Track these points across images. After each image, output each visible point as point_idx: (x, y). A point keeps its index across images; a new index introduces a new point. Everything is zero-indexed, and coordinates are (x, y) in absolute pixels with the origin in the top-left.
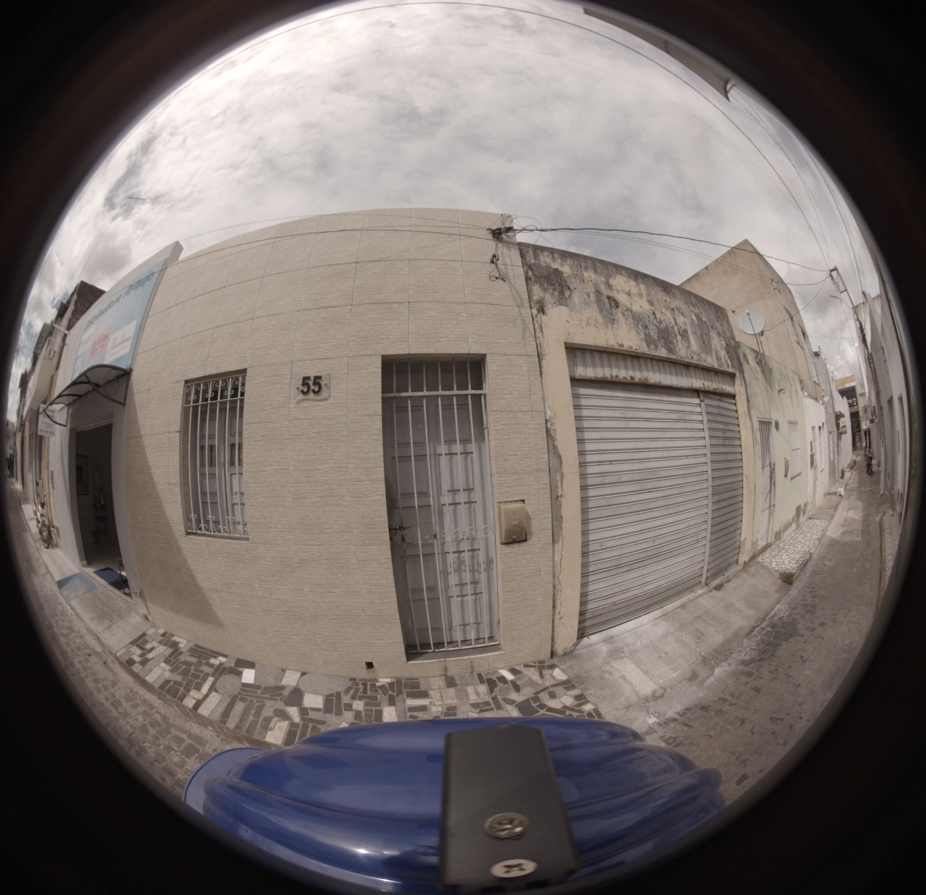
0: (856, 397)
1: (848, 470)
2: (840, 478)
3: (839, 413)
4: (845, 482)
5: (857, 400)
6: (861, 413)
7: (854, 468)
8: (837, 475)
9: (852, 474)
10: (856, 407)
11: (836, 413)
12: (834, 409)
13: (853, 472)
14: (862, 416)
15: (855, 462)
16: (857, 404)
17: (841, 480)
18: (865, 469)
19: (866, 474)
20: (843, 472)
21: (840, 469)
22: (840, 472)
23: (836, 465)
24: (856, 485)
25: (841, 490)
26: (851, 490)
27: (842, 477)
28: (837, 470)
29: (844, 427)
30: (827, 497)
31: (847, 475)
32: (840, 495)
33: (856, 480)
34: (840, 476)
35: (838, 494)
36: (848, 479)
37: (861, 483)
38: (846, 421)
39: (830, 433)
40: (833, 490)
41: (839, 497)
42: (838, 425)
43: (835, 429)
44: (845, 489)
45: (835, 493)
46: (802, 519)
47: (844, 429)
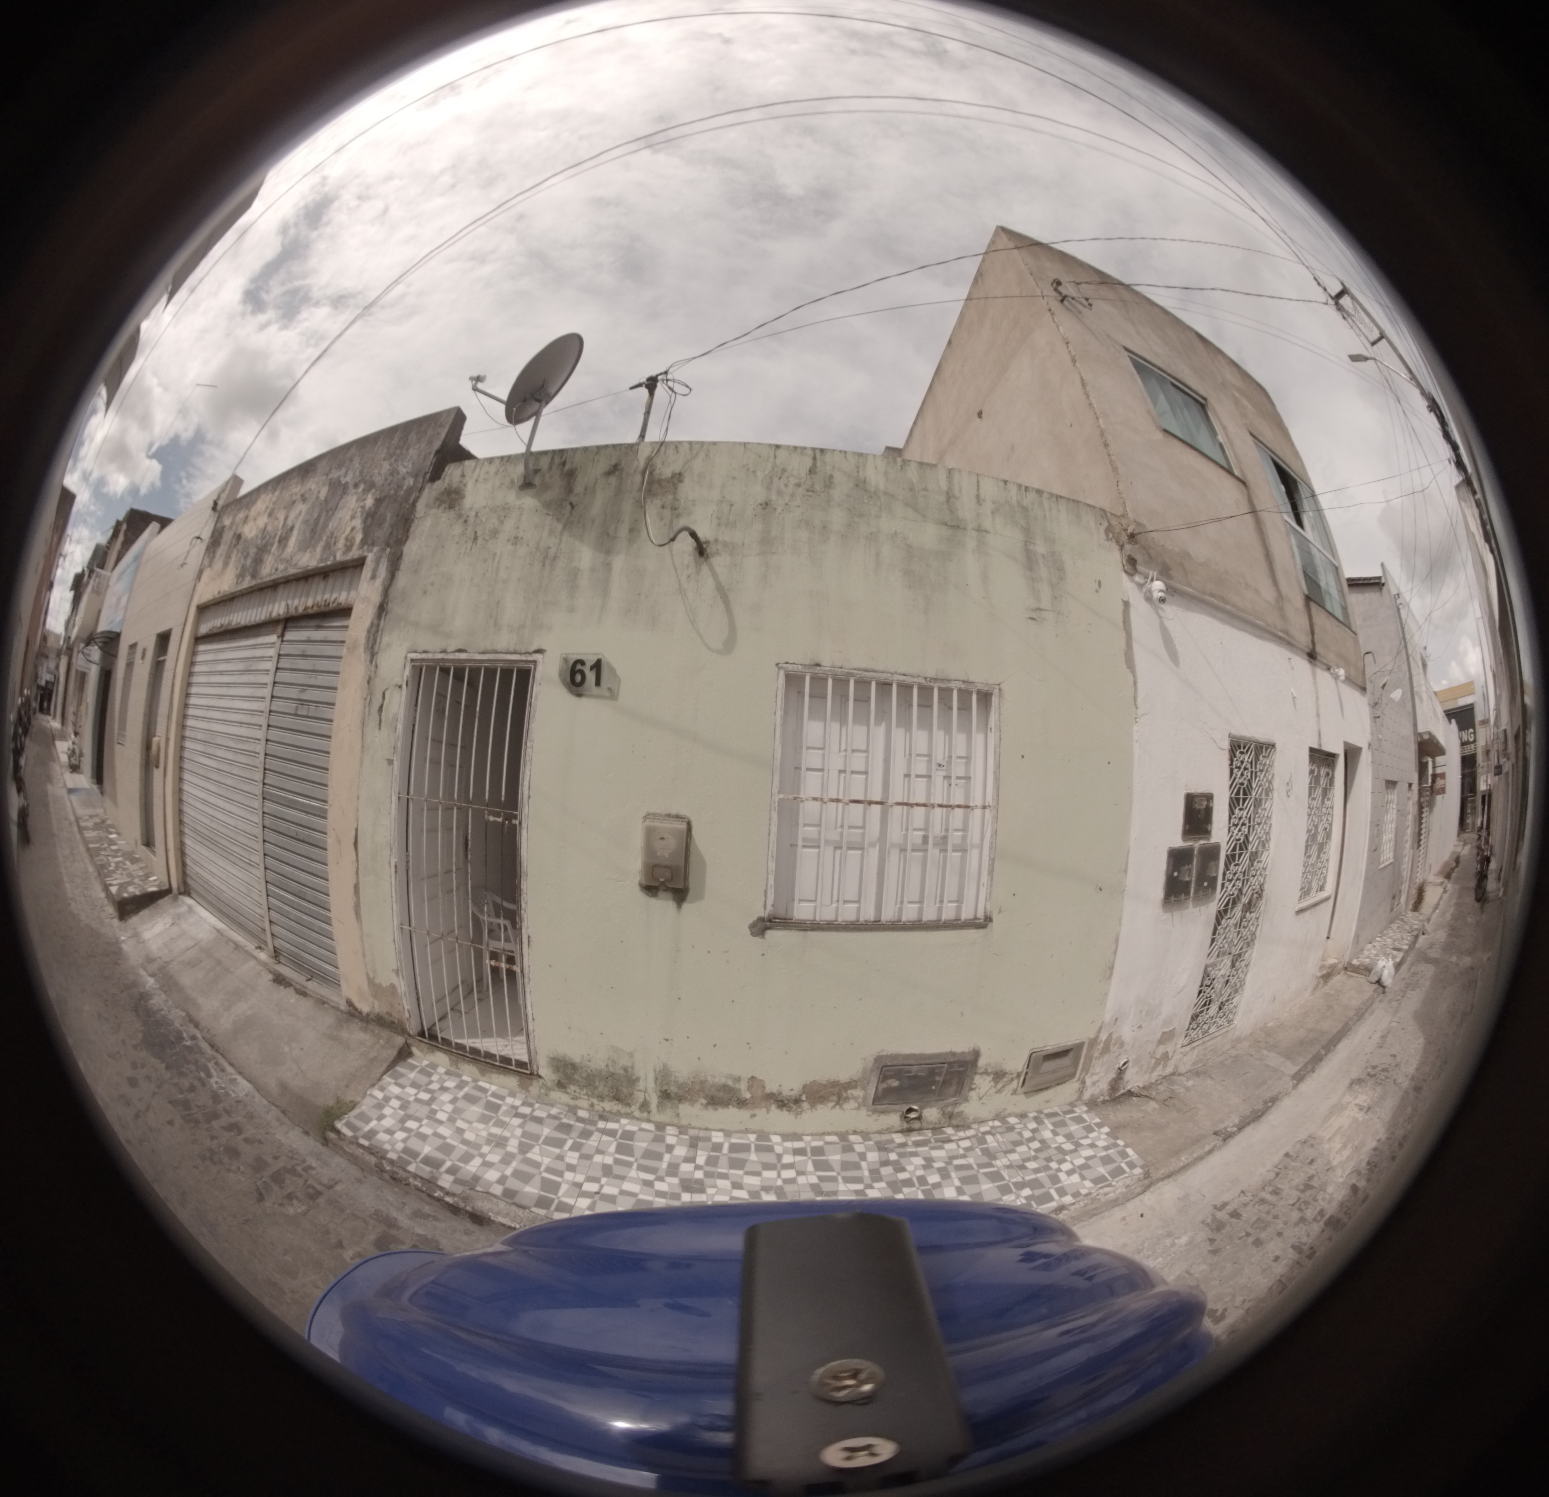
0: (1474, 728)
1: (1440, 879)
2: (1411, 907)
3: (1426, 737)
5: (1474, 733)
6: (1480, 759)
7: (1454, 875)
9: (1445, 891)
10: (1472, 745)
13: (1449, 886)
14: (1481, 765)
15: (1457, 860)
16: (1474, 741)
17: (1410, 914)
20: (1421, 892)
21: (1416, 879)
22: (1414, 892)
23: (1406, 873)
24: (1441, 936)
25: (1386, 967)
26: (1419, 959)
27: (1417, 906)
28: (1405, 887)
31: (1432, 895)
32: (1379, 982)
33: (1448, 916)
34: (1412, 902)
36: (1430, 910)
37: (1454, 930)
38: (1448, 764)
40: (1363, 955)
41: (1374, 988)
42: (1422, 768)
43: (1415, 778)
44: (1406, 954)
45: (1367, 970)
47: (1440, 783)
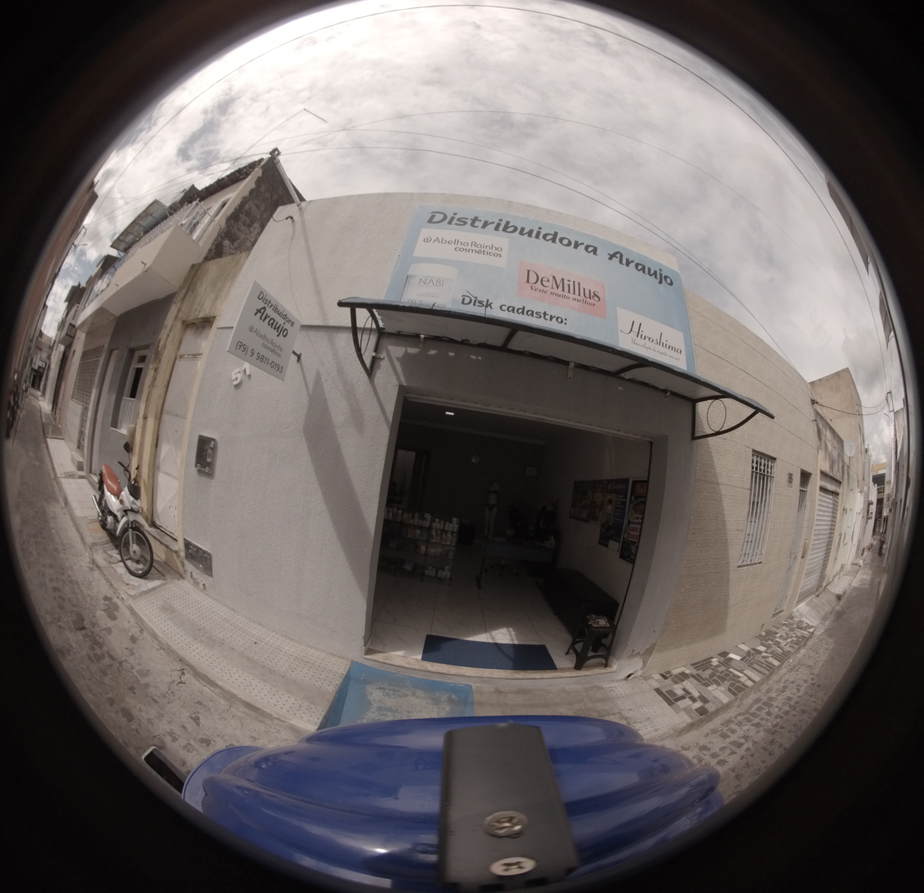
0: (884, 484)
2: (860, 555)
3: (870, 502)
4: (863, 558)
5: (884, 488)
6: (885, 501)
8: (859, 552)
9: (868, 554)
10: (882, 494)
11: (869, 501)
12: (868, 498)
13: (870, 553)
14: (885, 504)
17: (861, 556)
18: (878, 552)
19: (877, 555)
20: (864, 551)
21: (862, 547)
22: (862, 550)
23: (861, 544)
24: (870, 561)
25: (861, 562)
26: (867, 564)
29: (872, 513)
30: (853, 566)
31: (866, 553)
32: (860, 566)
33: (871, 558)
34: (862, 553)
35: (859, 565)
36: (866, 556)
37: (873, 560)
38: (873, 508)
39: (863, 517)
40: (856, 562)
41: (858, 568)
42: (868, 511)
43: (866, 514)
44: (863, 562)
45: (856, 564)
46: (842, 574)
47: (871, 515)
